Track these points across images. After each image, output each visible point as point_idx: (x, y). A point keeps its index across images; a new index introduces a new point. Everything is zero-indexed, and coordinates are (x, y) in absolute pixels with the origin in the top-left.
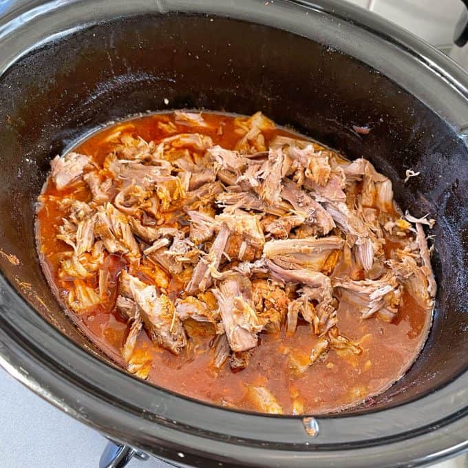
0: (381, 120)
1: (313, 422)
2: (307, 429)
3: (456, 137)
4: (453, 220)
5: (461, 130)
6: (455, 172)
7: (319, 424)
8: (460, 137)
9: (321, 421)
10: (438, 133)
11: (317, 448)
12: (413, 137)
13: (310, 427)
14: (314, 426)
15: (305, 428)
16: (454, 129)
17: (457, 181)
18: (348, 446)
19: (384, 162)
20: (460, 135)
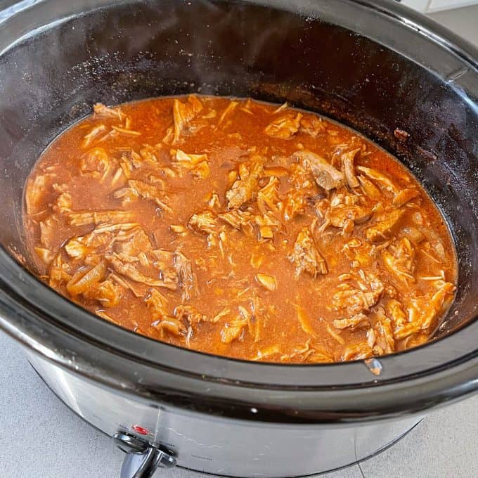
0: (367, 80)
1: (376, 362)
2: (372, 370)
3: (443, 84)
4: (455, 164)
5: (447, 76)
6: (449, 117)
7: (381, 363)
8: (447, 83)
9: (382, 360)
10: (425, 83)
11: (383, 383)
12: (401, 91)
13: (374, 367)
14: (377, 367)
15: (369, 368)
16: (440, 77)
17: (452, 125)
18: (417, 376)
19: (375, 121)
20: (447, 81)
